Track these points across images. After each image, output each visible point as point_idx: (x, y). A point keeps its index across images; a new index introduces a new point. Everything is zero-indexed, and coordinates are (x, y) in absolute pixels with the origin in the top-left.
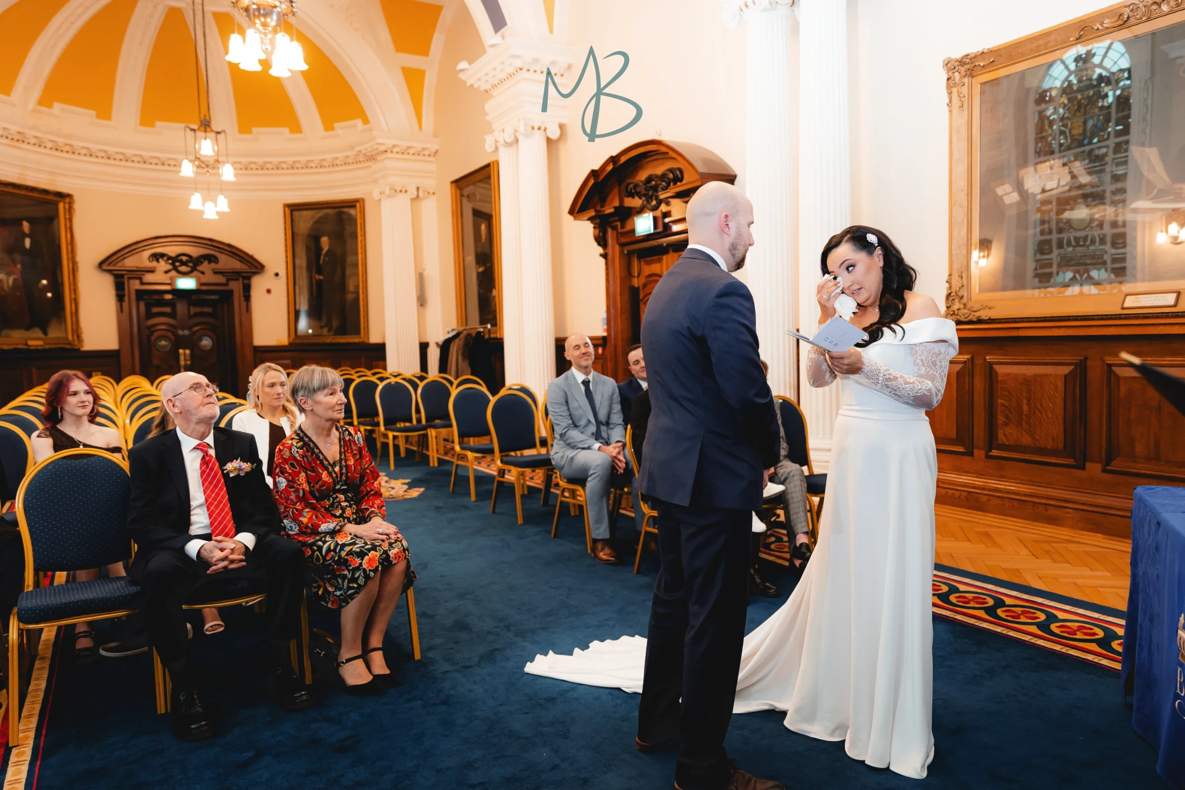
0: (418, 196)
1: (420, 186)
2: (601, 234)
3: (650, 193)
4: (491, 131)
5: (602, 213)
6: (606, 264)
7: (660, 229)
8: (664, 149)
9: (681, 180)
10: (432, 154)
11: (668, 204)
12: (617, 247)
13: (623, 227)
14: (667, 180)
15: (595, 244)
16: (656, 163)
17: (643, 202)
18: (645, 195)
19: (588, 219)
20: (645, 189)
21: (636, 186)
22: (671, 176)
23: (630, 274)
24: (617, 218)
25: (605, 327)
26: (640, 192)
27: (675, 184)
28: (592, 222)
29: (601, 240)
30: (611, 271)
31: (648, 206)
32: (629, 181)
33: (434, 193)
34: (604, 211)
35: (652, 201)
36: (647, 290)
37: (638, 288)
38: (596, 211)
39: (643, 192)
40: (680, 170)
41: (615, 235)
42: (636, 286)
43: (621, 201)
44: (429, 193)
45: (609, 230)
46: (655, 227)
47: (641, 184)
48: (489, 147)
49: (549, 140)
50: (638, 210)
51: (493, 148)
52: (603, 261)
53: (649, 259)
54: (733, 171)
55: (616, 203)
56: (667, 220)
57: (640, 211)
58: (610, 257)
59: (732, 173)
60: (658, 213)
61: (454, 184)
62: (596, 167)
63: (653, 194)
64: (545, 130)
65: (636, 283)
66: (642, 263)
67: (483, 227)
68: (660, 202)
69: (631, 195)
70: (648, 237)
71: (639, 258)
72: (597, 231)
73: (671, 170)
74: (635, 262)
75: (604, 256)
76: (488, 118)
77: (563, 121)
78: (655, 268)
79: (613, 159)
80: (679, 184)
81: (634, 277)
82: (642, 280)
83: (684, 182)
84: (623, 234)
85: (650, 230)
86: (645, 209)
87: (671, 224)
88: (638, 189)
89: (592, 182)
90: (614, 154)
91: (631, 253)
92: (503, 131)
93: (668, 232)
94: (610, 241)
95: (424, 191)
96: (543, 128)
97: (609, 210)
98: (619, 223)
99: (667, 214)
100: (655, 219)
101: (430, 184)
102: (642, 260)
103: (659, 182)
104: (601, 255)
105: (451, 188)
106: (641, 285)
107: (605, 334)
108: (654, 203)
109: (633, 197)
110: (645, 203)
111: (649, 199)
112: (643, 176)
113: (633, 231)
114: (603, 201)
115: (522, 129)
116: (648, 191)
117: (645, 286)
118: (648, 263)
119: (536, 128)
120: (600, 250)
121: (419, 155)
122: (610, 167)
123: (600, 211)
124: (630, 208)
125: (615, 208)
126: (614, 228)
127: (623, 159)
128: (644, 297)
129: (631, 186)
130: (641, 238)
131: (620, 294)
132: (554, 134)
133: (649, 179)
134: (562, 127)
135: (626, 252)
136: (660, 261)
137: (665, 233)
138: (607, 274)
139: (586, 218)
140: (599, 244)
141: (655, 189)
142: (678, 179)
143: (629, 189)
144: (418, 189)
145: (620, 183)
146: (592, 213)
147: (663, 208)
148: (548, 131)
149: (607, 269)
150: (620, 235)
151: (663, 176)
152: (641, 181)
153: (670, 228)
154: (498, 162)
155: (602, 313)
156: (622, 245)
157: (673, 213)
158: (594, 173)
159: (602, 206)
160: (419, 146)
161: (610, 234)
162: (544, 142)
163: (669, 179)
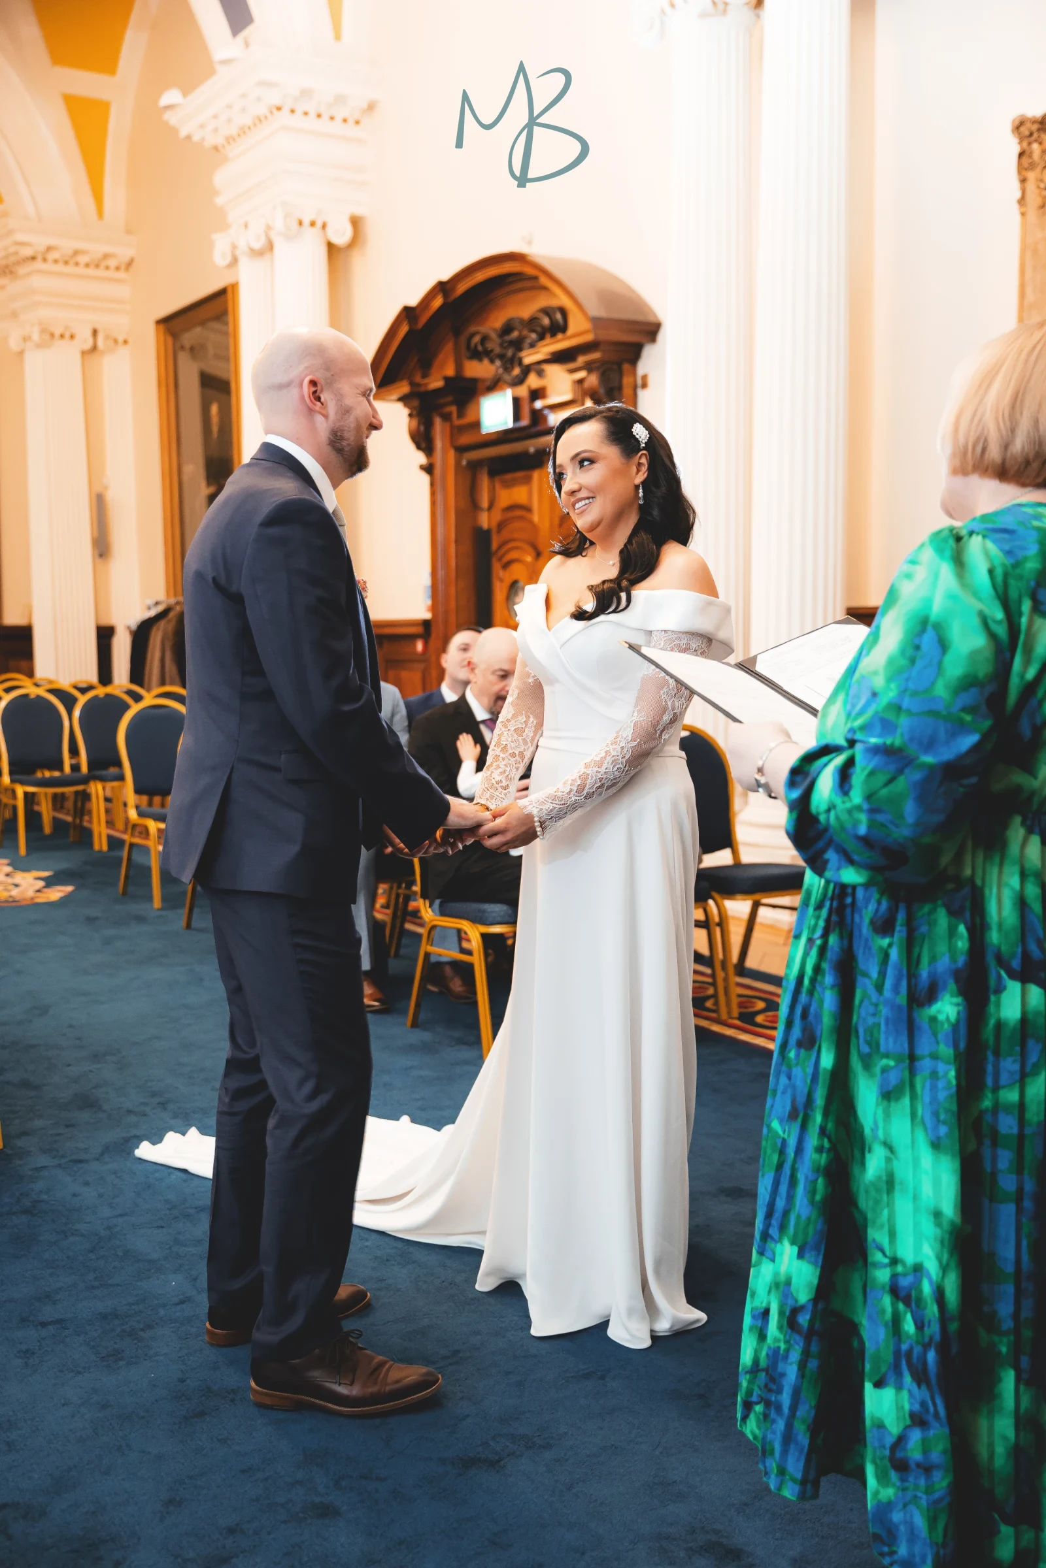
0: (94, 348)
1: (99, 327)
2: (422, 428)
3: (510, 353)
4: (223, 226)
5: (422, 389)
6: (432, 484)
7: (525, 422)
8: (529, 271)
9: (563, 328)
10: (123, 267)
11: (540, 373)
12: (452, 454)
13: (461, 414)
14: (539, 329)
15: (411, 446)
16: (521, 296)
17: (497, 368)
18: (501, 357)
19: (400, 399)
20: (501, 345)
21: (485, 339)
22: (546, 321)
23: (475, 506)
24: (450, 399)
25: (429, 602)
26: (492, 351)
27: (553, 335)
28: (406, 405)
29: (422, 439)
30: (439, 497)
31: (507, 377)
32: (473, 329)
33: (125, 342)
34: (426, 385)
35: (513, 369)
36: (506, 534)
37: (488, 533)
38: (412, 384)
39: (498, 350)
40: (563, 312)
41: (448, 429)
42: (485, 526)
43: (459, 367)
44: (116, 341)
45: (438, 422)
46: (517, 417)
47: (493, 335)
48: (220, 258)
49: (331, 247)
50: (488, 384)
51: (229, 259)
52: (425, 478)
53: (509, 476)
54: (655, 315)
55: (450, 371)
56: (538, 404)
57: (493, 386)
58: (438, 470)
59: (651, 319)
60: (523, 391)
61: (162, 327)
62: (413, 302)
63: (514, 355)
64: (324, 226)
65: (484, 521)
66: (498, 485)
67: (214, 409)
68: (526, 370)
69: (476, 355)
70: (504, 437)
71: (492, 474)
72: (415, 423)
73: (547, 311)
74: (484, 482)
75: (428, 469)
76: (219, 201)
77: (359, 211)
78: (519, 494)
79: (442, 287)
80: (560, 336)
81: (482, 509)
82: (497, 516)
83: (570, 331)
84: (462, 429)
85: (506, 423)
86: (500, 383)
87: (546, 412)
88: (490, 346)
89: (404, 329)
90: (445, 277)
91: (474, 466)
92: (246, 226)
93: (540, 428)
94: (438, 444)
95: (107, 337)
96: (319, 224)
97: (436, 383)
98: (453, 409)
99: (537, 394)
100: (516, 401)
101: (116, 323)
102: (497, 479)
103: (525, 332)
104: (422, 468)
105: (157, 330)
106: (494, 524)
107: (428, 616)
108: (517, 371)
109: (480, 360)
110: (501, 371)
111: (510, 362)
112: (497, 321)
113: (477, 425)
114: (426, 367)
115: (279, 224)
116: (505, 348)
117: (501, 526)
118: (508, 485)
119: (306, 222)
120: (421, 459)
121: (97, 266)
122: (438, 302)
123: (419, 385)
124: (474, 381)
125: (447, 379)
126: (446, 417)
127: (462, 288)
128: (500, 547)
129: (477, 339)
130: (493, 437)
131: (456, 542)
132: (341, 235)
133: (508, 328)
134: (356, 222)
135: (464, 463)
136: (528, 480)
137: (534, 430)
138: (433, 503)
139: (395, 397)
140: (419, 447)
141: (518, 345)
142: (558, 329)
143: (473, 344)
144: (95, 333)
145: (457, 332)
146: (404, 388)
147: (533, 381)
148: (330, 230)
149: (433, 494)
150: (456, 431)
151: (532, 323)
152: (494, 330)
153: (545, 419)
154: (234, 287)
155: (424, 577)
156: (461, 450)
157: (549, 391)
158: (407, 312)
159: (425, 375)
160: (97, 249)
161: (439, 428)
162: (323, 251)
163: (543, 327)
